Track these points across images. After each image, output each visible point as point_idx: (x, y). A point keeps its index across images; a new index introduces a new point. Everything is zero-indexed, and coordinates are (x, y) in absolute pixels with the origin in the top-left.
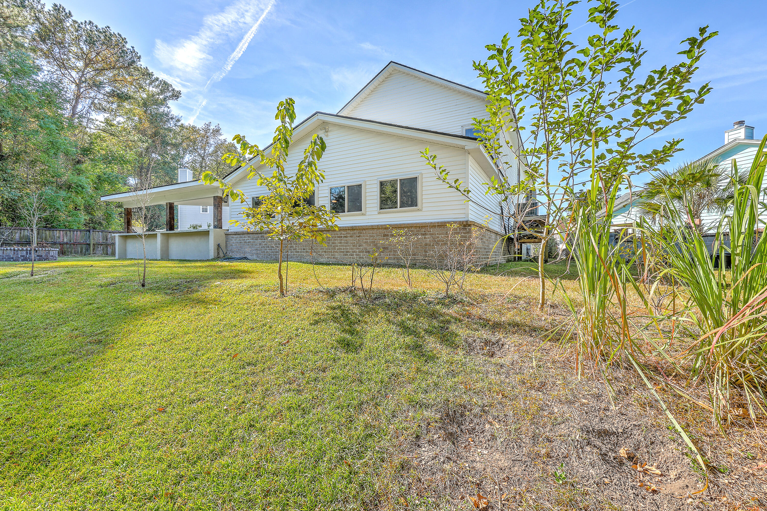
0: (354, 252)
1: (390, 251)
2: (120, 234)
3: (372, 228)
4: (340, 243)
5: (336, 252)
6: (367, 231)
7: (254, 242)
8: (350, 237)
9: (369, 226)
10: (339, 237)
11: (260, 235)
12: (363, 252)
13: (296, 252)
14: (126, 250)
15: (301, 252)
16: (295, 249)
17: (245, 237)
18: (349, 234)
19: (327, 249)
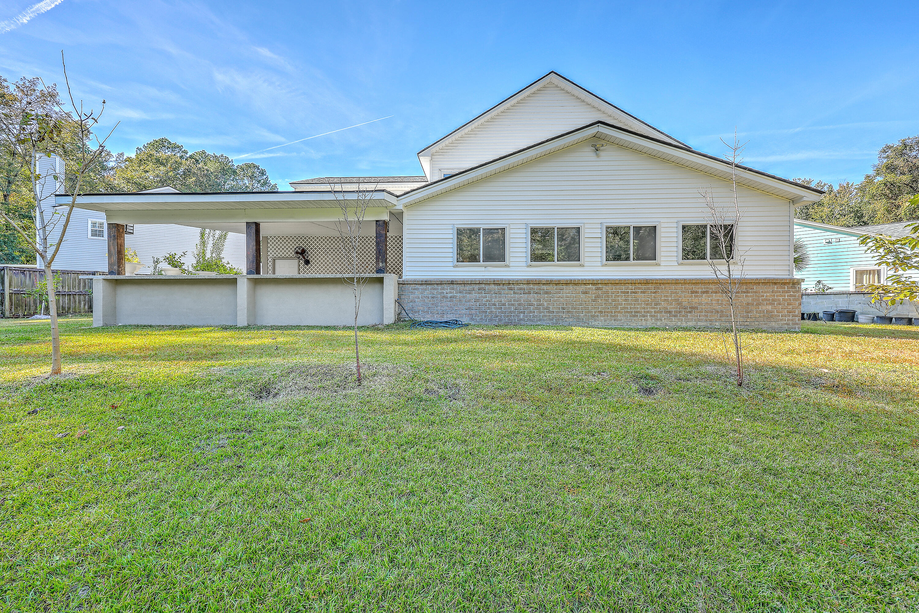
0: (648, 312)
1: (701, 312)
2: (104, 277)
3: (676, 282)
4: (626, 300)
5: (619, 312)
6: (667, 286)
7: (464, 297)
8: (641, 292)
9: (673, 279)
10: (624, 293)
11: (477, 287)
12: (661, 312)
13: (549, 312)
14: (115, 308)
15: (558, 312)
16: (547, 308)
17: (443, 289)
18: (639, 288)
19: (604, 308)
